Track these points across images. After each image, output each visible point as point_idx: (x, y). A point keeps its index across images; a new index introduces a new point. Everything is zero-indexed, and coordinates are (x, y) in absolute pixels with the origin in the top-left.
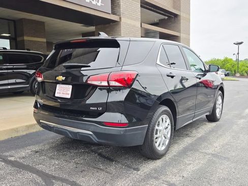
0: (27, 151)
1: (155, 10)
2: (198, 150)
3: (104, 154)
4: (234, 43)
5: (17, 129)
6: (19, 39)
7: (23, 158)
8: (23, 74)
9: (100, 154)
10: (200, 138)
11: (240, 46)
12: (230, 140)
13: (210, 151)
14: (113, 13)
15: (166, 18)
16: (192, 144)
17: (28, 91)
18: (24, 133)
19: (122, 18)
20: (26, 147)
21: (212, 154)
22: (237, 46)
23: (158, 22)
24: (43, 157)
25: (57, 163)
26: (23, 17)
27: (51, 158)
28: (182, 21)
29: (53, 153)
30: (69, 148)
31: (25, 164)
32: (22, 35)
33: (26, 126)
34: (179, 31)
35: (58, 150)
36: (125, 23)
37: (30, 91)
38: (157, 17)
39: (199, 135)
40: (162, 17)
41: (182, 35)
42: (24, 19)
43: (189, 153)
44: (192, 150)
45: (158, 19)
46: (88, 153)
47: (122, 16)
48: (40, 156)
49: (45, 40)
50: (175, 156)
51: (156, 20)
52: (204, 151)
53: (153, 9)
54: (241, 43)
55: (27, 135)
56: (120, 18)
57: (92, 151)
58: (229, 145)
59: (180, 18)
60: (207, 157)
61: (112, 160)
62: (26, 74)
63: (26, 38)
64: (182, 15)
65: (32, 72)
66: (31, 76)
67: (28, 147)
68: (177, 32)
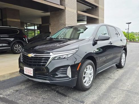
0: (11, 90)
1: (84, 3)
2: (118, 88)
3: (60, 91)
4: (126, 23)
5: (4, 75)
6: (4, 20)
7: (9, 95)
8: (7, 41)
9: (58, 92)
10: (117, 80)
11: (130, 24)
12: (135, 81)
13: (125, 88)
14: (61, 4)
15: (91, 8)
16: (113, 84)
17: (10, 51)
18: (9, 78)
19: (66, 8)
20: (10, 87)
21: (127, 91)
22: (128, 25)
23: (86, 10)
24: (21, 95)
25: (30, 98)
26: (6, 7)
27: (27, 95)
28: (99, 10)
29: (28, 92)
30: (37, 88)
31: (10, 99)
32: (6, 18)
33: (9, 73)
34: (98, 16)
35: (31, 89)
36: (68, 10)
37: (11, 51)
38: (85, 7)
39: (116, 78)
40: (89, 7)
41: (100, 18)
42: (7, 8)
43: (113, 90)
44: (114, 88)
45: (86, 9)
46: (50, 91)
47: (66, 6)
48: (19, 94)
49: (19, 21)
50: (105, 92)
51: (85, 9)
52: (121, 88)
53: (83, 2)
54: (130, 23)
55: (10, 79)
56: (65, 8)
57: (53, 89)
58: (135, 84)
59: (99, 8)
60: (124, 92)
61: (65, 96)
62: (9, 41)
63: (8, 19)
64: (100, 6)
65: (12, 39)
66: (12, 42)
67: (12, 88)
68: (97, 16)
